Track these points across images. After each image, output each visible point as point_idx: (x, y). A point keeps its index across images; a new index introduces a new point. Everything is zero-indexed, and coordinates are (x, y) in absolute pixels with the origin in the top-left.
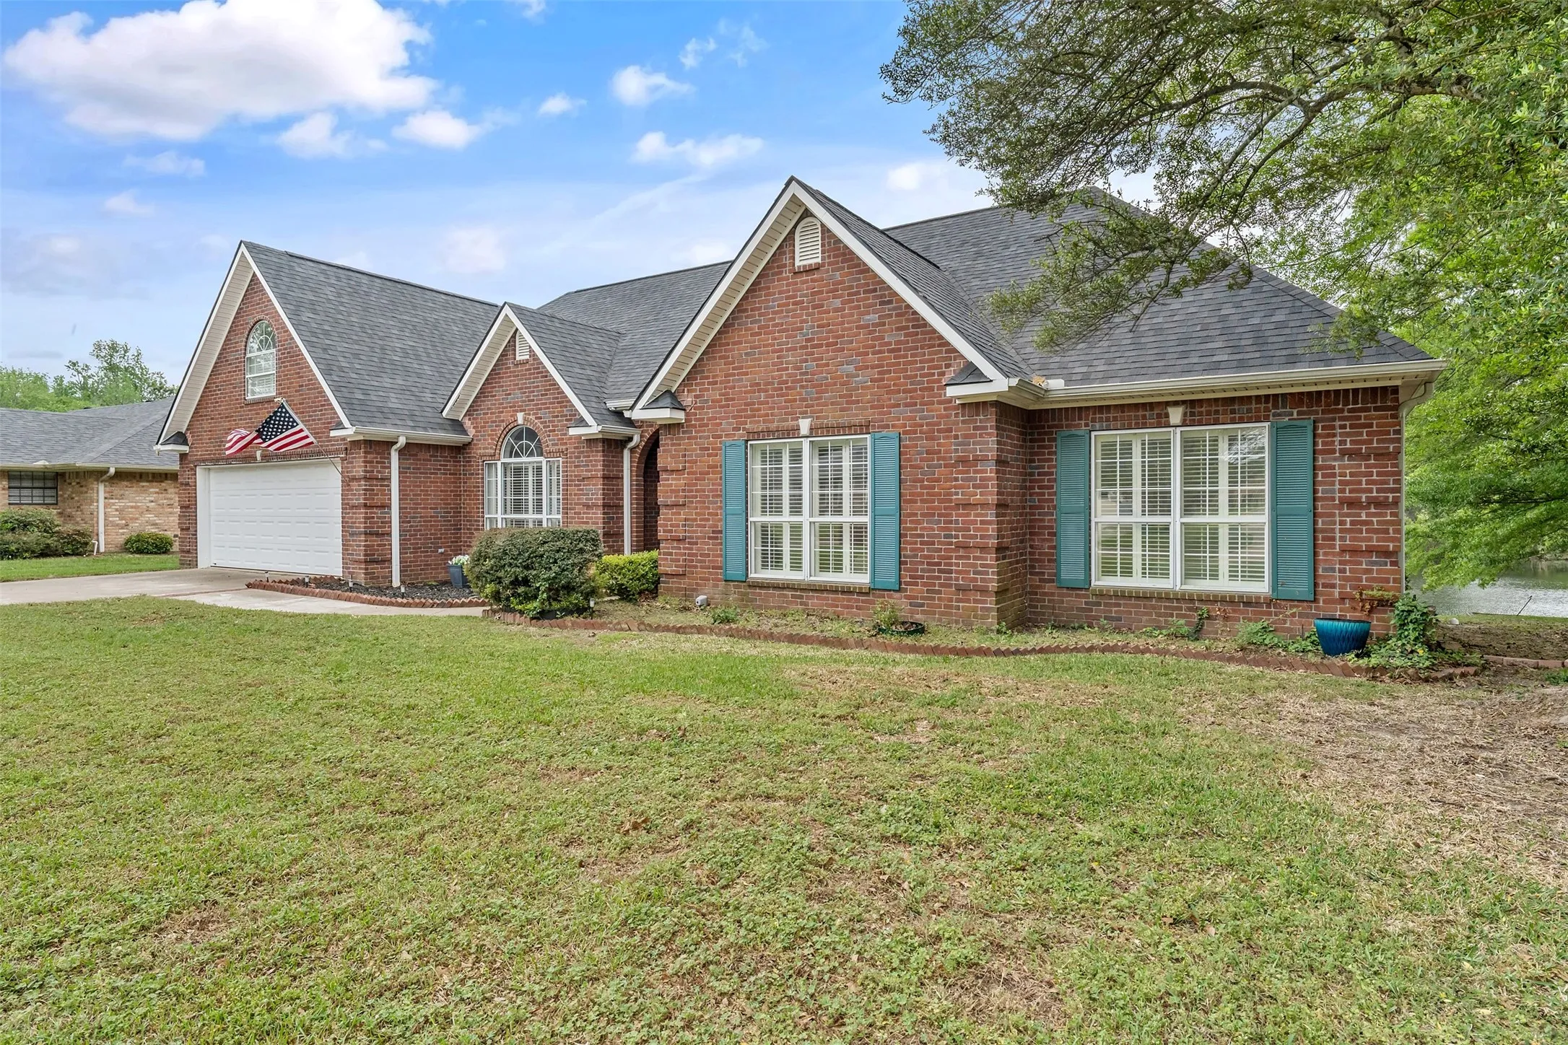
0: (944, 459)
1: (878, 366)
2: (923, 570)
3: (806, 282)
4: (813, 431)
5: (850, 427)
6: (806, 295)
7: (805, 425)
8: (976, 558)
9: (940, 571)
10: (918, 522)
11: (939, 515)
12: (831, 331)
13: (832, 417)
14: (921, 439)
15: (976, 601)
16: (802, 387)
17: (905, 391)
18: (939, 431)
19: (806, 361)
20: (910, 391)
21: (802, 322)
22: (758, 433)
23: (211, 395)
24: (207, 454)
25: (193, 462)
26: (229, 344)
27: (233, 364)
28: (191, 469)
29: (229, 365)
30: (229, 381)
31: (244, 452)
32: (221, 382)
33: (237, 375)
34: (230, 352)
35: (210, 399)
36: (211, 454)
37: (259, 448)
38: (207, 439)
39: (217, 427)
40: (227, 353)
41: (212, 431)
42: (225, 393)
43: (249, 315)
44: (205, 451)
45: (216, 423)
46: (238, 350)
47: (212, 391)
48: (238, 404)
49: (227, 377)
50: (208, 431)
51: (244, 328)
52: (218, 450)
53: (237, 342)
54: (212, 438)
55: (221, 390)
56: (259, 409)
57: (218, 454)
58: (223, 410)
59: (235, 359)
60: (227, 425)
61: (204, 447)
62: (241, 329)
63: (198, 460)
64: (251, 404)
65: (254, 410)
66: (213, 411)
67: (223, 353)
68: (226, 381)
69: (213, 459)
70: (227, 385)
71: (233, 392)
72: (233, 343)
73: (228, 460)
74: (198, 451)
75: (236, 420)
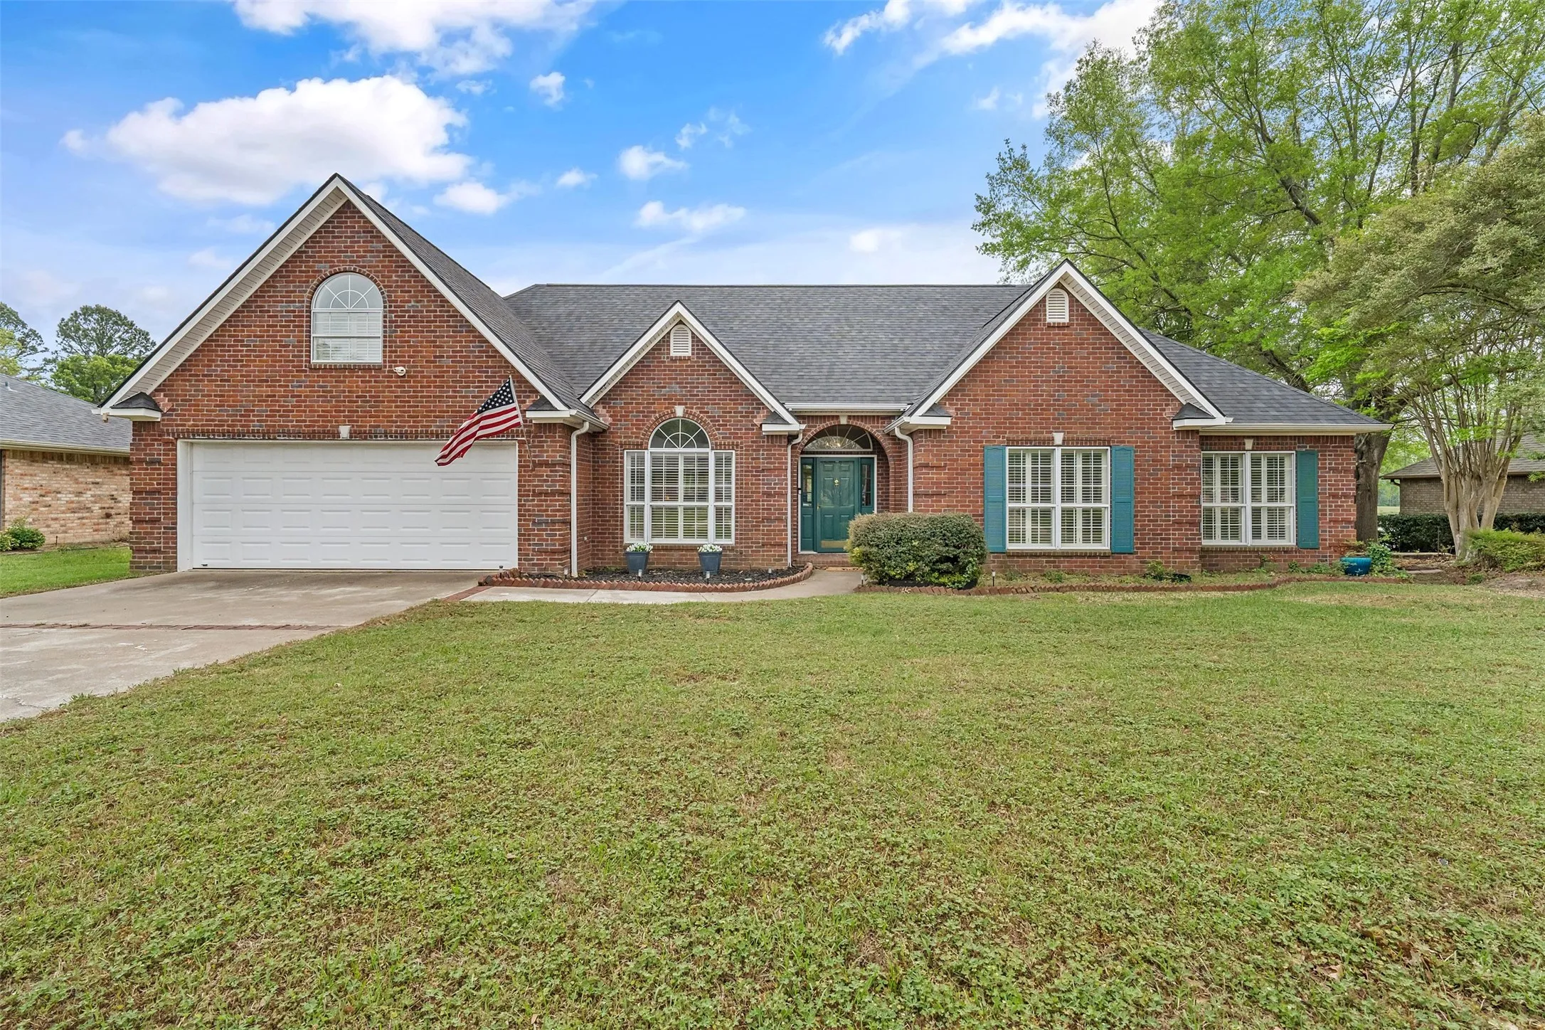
0: (1164, 465)
1: (1115, 400)
2: (1149, 539)
3: (1058, 334)
4: (1065, 442)
5: (1095, 441)
6: (1058, 344)
7: (1058, 437)
8: (1186, 530)
9: (1162, 539)
10: (1147, 507)
11: (1161, 502)
12: (1079, 372)
13: (1080, 434)
14: (1148, 452)
15: (1186, 558)
16: (1055, 410)
17: (1136, 419)
18: (1161, 447)
19: (1058, 391)
20: (1140, 419)
21: (1054, 362)
22: (1017, 441)
23: (221, 351)
24: (211, 425)
25: (173, 434)
26: (269, 292)
27: (282, 316)
28: (167, 443)
29: (269, 316)
30: (271, 336)
31: (305, 426)
32: (250, 336)
33: (291, 331)
34: (274, 302)
35: (220, 356)
36: (223, 425)
37: (344, 423)
38: (211, 406)
39: (238, 391)
40: (265, 302)
41: (223, 396)
42: (260, 351)
43: (321, 262)
44: (207, 420)
45: (234, 386)
46: (294, 302)
47: (224, 346)
48: (293, 366)
49: (265, 331)
50: (215, 396)
51: (310, 277)
52: (241, 421)
53: (292, 292)
54: (223, 406)
55: (250, 346)
56: (344, 376)
57: (242, 426)
58: (254, 371)
59: (286, 311)
60: (265, 390)
61: (202, 415)
62: (302, 277)
63: (188, 432)
64: (325, 368)
65: (331, 376)
66: (226, 371)
67: (256, 301)
68: (263, 336)
69: (228, 432)
70: (265, 341)
71: (280, 351)
72: (281, 292)
73: (268, 435)
74: (186, 420)
75: (288, 386)
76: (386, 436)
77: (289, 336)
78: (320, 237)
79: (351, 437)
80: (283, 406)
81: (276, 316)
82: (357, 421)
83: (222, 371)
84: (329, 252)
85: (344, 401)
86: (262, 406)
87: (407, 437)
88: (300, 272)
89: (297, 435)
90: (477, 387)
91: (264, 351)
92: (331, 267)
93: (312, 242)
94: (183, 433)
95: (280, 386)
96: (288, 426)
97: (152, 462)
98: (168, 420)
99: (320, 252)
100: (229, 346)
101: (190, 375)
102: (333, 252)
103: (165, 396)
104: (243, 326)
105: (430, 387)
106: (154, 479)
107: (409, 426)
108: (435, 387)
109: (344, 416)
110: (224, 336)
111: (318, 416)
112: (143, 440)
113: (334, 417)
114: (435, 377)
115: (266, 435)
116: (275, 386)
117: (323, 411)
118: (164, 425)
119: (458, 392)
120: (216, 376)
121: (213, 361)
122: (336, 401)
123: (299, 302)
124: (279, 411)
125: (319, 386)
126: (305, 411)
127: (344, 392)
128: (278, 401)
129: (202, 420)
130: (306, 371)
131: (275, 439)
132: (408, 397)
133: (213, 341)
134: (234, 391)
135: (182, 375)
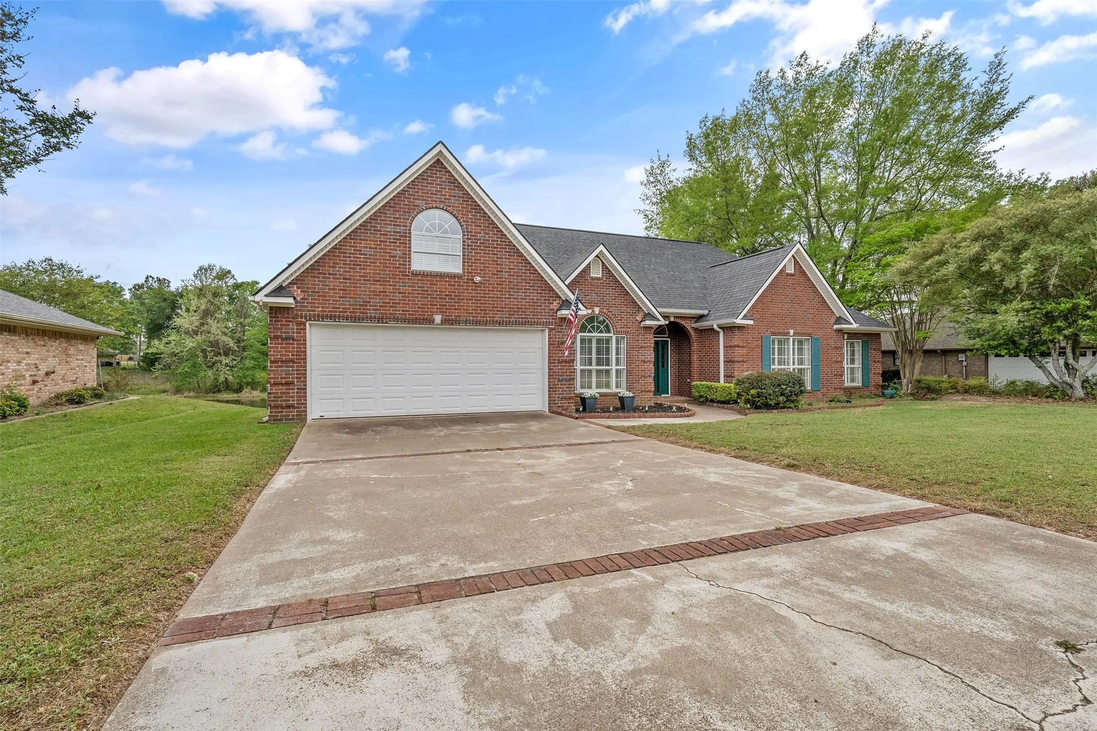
1: (812, 314)
2: (825, 383)
3: (791, 279)
4: (794, 334)
5: (805, 334)
6: (791, 284)
7: (792, 332)
8: (839, 379)
11: (830, 365)
12: (798, 299)
13: (799, 330)
16: (790, 318)
18: (829, 337)
19: (791, 308)
20: (822, 323)
21: (789, 293)
22: (775, 333)
23: (343, 257)
24: (336, 312)
25: (306, 317)
26: (381, 217)
27: (390, 235)
28: (299, 324)
29: (380, 234)
30: (383, 249)
31: (409, 314)
32: (367, 247)
33: (398, 246)
34: (384, 224)
35: (342, 260)
36: (346, 312)
37: (437, 313)
38: (336, 297)
39: (358, 287)
40: (378, 223)
41: (346, 290)
42: (374, 259)
43: (419, 200)
44: (333, 308)
45: (355, 283)
46: (400, 226)
47: (346, 253)
48: (399, 271)
49: (378, 245)
50: (339, 290)
51: (412, 209)
52: (360, 309)
53: (398, 218)
54: (346, 297)
55: (366, 255)
56: (436, 281)
57: (361, 313)
58: (370, 273)
59: (394, 232)
60: (379, 288)
61: (329, 304)
62: (405, 208)
63: (318, 316)
64: (423, 275)
65: (427, 280)
66: (348, 272)
67: (371, 223)
68: (376, 248)
69: (351, 317)
70: (378, 252)
71: (390, 260)
72: (390, 217)
73: (381, 320)
74: (315, 307)
75: (396, 286)
76: (466, 323)
77: (396, 250)
78: (418, 182)
79: (442, 323)
80: (392, 300)
81: (387, 235)
82: (446, 312)
83: (344, 271)
84: (425, 193)
85: (437, 298)
86: (376, 299)
87: (480, 324)
88: (404, 205)
89: (404, 320)
90: (524, 293)
91: (378, 259)
92: (426, 204)
93: (412, 185)
94: (314, 316)
95: (389, 285)
96: (396, 314)
97: (286, 339)
98: (300, 306)
99: (418, 192)
100: (350, 253)
101: (318, 273)
102: (428, 193)
103: (298, 288)
104: (360, 240)
105: (494, 291)
106: (289, 351)
107: (481, 317)
108: (497, 291)
109: (437, 308)
110: (346, 246)
111: (418, 308)
112: (278, 321)
113: (429, 308)
114: (497, 284)
115: (380, 320)
116: (386, 285)
117: (422, 304)
118: (296, 310)
119: (512, 295)
120: (339, 275)
121: (338, 264)
122: (431, 298)
123: (404, 226)
124: (390, 303)
125: (418, 287)
126: (409, 304)
127: (437, 291)
128: (388, 296)
129: (329, 308)
130: (409, 276)
131: (387, 323)
132: (480, 297)
133: (336, 249)
134: (354, 287)
135: (311, 273)
